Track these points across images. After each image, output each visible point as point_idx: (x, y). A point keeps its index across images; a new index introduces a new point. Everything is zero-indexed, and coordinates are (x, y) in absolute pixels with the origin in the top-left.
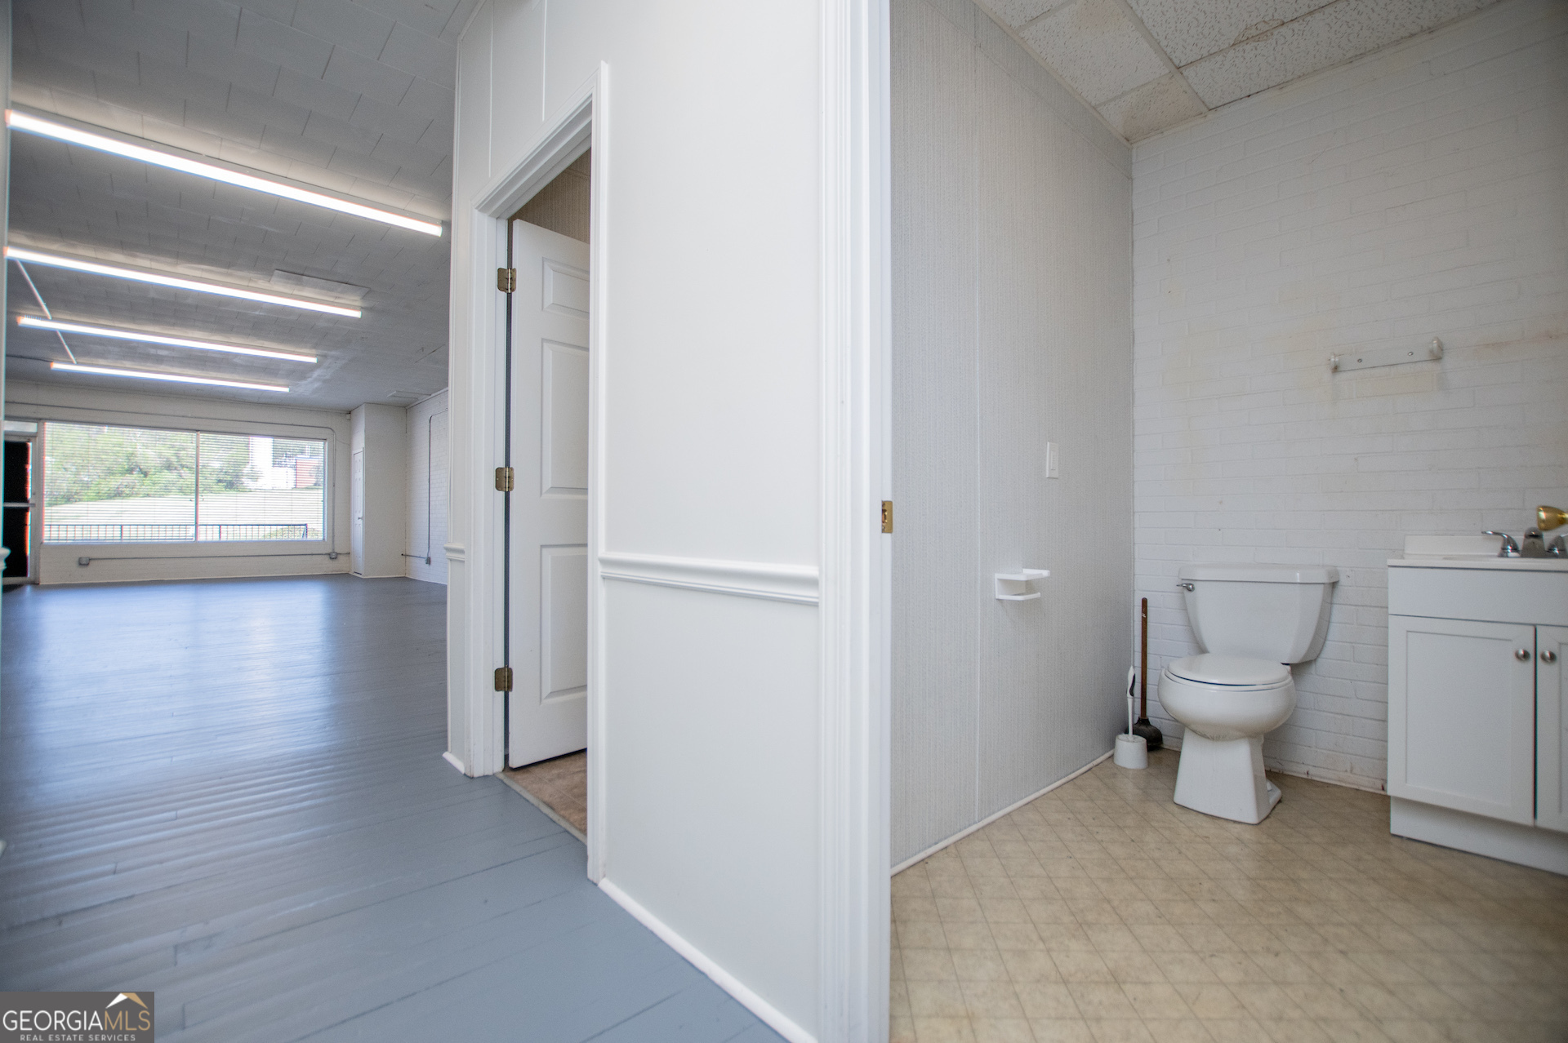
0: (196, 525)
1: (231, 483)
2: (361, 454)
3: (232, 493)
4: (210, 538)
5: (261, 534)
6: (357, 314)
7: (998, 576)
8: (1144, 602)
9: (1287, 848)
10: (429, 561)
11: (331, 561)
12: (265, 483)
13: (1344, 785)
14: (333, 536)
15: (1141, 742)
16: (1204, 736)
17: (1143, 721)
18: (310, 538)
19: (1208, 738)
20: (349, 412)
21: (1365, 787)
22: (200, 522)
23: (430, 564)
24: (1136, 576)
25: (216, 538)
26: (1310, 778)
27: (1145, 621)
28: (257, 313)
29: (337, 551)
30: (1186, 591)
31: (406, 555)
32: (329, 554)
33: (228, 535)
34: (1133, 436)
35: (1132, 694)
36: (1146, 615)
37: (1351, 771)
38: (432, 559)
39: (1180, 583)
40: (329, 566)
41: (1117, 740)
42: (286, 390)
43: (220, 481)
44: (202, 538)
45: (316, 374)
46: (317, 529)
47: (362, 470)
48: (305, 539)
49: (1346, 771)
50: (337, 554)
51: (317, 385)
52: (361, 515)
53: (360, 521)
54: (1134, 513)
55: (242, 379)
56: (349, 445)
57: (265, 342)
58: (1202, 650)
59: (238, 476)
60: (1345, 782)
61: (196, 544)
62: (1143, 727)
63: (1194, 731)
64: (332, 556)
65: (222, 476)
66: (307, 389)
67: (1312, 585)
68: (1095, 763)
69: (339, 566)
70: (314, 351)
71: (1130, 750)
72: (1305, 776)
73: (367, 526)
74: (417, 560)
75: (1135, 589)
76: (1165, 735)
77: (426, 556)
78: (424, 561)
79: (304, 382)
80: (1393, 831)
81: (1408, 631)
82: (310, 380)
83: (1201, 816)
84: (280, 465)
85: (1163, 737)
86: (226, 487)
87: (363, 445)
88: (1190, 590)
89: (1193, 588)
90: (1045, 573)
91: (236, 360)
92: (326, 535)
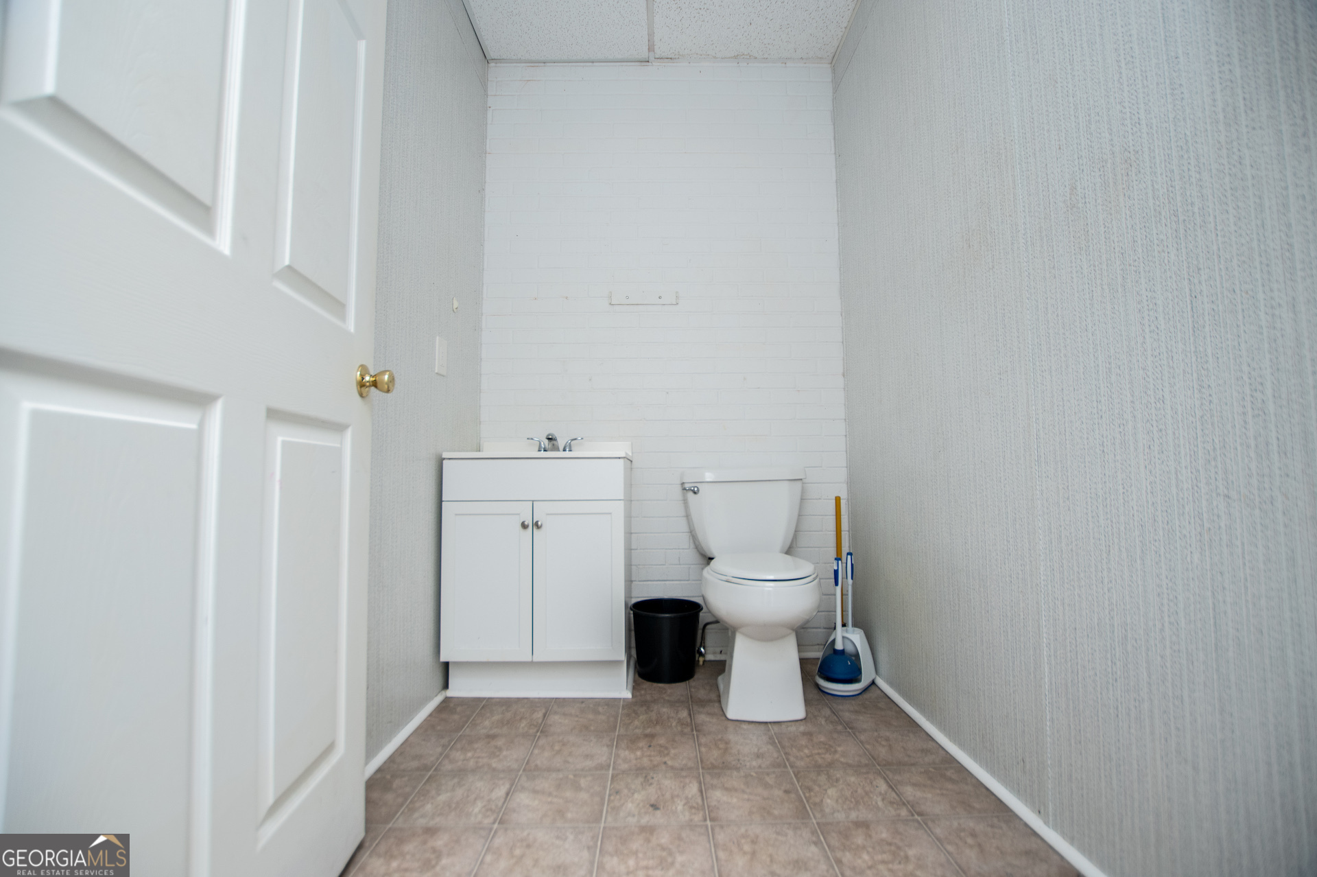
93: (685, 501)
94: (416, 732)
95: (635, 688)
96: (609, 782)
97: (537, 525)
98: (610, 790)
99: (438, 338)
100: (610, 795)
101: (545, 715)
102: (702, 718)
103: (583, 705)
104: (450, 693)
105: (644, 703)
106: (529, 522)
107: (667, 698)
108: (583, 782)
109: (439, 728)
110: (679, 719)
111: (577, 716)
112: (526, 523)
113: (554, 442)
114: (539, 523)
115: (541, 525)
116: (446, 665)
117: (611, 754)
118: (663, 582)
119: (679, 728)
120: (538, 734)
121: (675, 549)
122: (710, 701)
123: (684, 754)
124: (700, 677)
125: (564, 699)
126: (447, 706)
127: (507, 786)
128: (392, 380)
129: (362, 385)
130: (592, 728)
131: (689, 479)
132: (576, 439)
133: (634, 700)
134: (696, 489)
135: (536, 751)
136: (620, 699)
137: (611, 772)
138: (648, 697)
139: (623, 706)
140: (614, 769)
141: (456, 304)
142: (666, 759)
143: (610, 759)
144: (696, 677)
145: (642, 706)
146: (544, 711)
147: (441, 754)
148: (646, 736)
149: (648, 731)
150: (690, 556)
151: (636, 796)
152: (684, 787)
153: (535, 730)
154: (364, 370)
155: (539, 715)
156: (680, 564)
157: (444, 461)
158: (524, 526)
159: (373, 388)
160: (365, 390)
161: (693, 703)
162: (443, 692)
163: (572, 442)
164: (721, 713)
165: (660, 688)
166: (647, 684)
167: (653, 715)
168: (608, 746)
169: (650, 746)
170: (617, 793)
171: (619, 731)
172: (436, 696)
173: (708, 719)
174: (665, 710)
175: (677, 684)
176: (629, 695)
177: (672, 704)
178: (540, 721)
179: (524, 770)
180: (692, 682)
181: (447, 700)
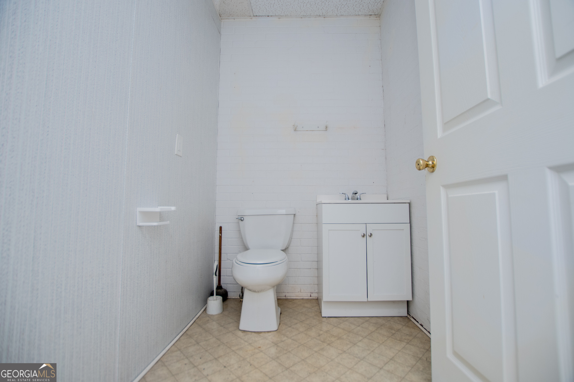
7: (139, 209)
8: (221, 228)
9: (293, 340)
13: (298, 298)
15: (220, 298)
16: (255, 291)
17: (219, 287)
19: (256, 292)
21: (305, 297)
24: (216, 216)
26: (286, 298)
27: (220, 237)
30: (240, 222)
34: (217, 149)
35: (216, 275)
36: (221, 234)
37: (300, 292)
39: (237, 218)
41: (208, 301)
49: (299, 292)
54: (216, 186)
58: (246, 249)
60: (299, 297)
62: (219, 291)
63: (250, 290)
67: (290, 215)
68: (197, 316)
71: (215, 303)
72: (285, 298)
75: (216, 222)
76: (229, 292)
80: (323, 316)
81: (329, 230)
83: (253, 333)
85: (228, 293)
88: (242, 220)
89: (243, 219)
90: (173, 208)
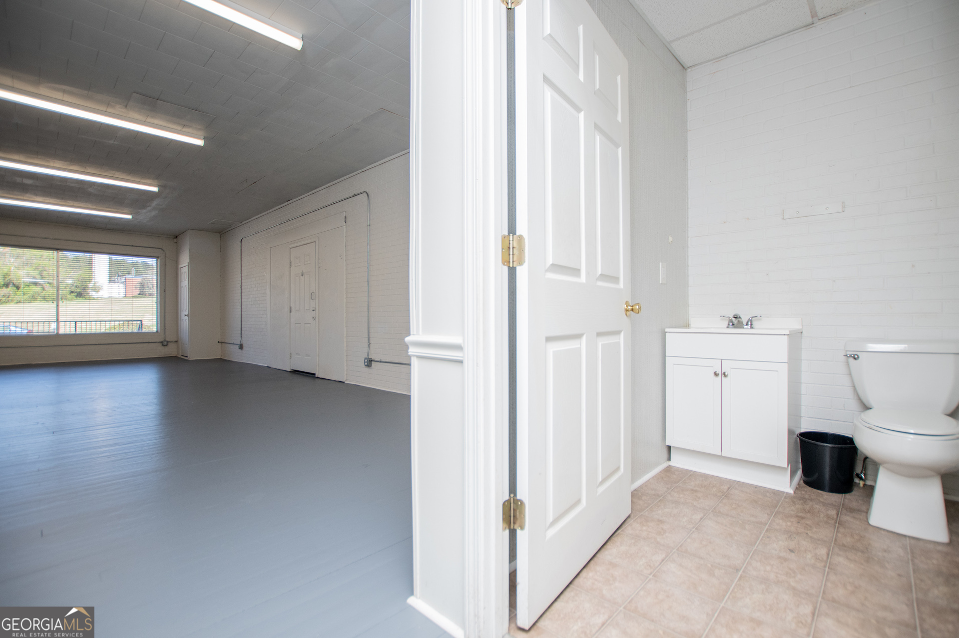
0: (58, 321)
1: (80, 293)
2: (187, 267)
3: (81, 300)
4: (68, 331)
5: (108, 327)
6: (200, 142)
10: (241, 347)
11: (163, 347)
12: (104, 294)
14: (165, 329)
18: (144, 330)
20: (176, 237)
22: (60, 319)
23: (242, 349)
25: (73, 331)
28: (112, 142)
29: (168, 339)
31: (221, 343)
32: (162, 342)
33: (83, 329)
38: (244, 345)
40: (162, 352)
42: (129, 217)
43: (72, 292)
44: (62, 331)
45: (154, 203)
46: (151, 323)
47: (187, 280)
48: (140, 331)
50: (168, 342)
51: (154, 213)
52: (187, 313)
53: (187, 318)
55: (94, 207)
56: (177, 262)
57: (117, 173)
59: (85, 288)
61: (58, 335)
64: (165, 343)
65: (73, 289)
66: (146, 216)
69: (171, 350)
70: (156, 182)
73: (190, 321)
74: (232, 346)
77: (239, 343)
78: (237, 347)
79: (144, 211)
82: (149, 208)
84: (114, 282)
86: (77, 296)
87: (187, 260)
91: (90, 190)
92: (159, 328)
93: (848, 364)
94: (653, 478)
95: (798, 488)
96: (764, 531)
97: (724, 375)
98: (764, 534)
99: (661, 263)
100: (763, 537)
101: (729, 488)
102: (847, 518)
103: (756, 489)
104: (672, 463)
105: (804, 500)
106: (719, 372)
107: (822, 500)
108: (747, 527)
109: (665, 479)
110: (828, 514)
111: (750, 494)
112: (717, 373)
113: (739, 319)
114: (726, 374)
115: (727, 374)
116: (669, 448)
117: (769, 519)
118: (829, 421)
119: (825, 519)
120: (723, 497)
121: (840, 398)
122: (859, 511)
123: (825, 533)
124: (855, 493)
125: (743, 483)
126: (669, 469)
127: (702, 515)
128: (640, 308)
129: (627, 310)
130: (759, 503)
131: (852, 349)
132: (756, 316)
133: (795, 495)
134: (856, 356)
135: (721, 504)
136: (785, 492)
137: (767, 527)
138: (807, 496)
139: (785, 496)
140: (769, 526)
141: (671, 239)
142: (808, 532)
143: (768, 521)
144: (853, 493)
145: (800, 500)
146: (729, 486)
147: (666, 492)
148: (797, 516)
149: (801, 514)
150: (853, 405)
151: (780, 542)
152: (816, 548)
153: (721, 494)
154: (627, 304)
155: (725, 487)
156: (845, 410)
157: (666, 334)
158: (716, 374)
159: (631, 311)
160: (628, 313)
161: (842, 509)
162: (668, 462)
163: (753, 318)
164: (865, 519)
165: (818, 493)
166: (808, 489)
167: (807, 508)
168: (768, 514)
169: (799, 522)
170: (768, 537)
171: (779, 508)
172: (664, 463)
173: (852, 520)
174: (818, 506)
175: (835, 494)
176: (791, 492)
177: (824, 504)
178: (725, 491)
179: (712, 511)
180: (848, 496)
181: (669, 467)
